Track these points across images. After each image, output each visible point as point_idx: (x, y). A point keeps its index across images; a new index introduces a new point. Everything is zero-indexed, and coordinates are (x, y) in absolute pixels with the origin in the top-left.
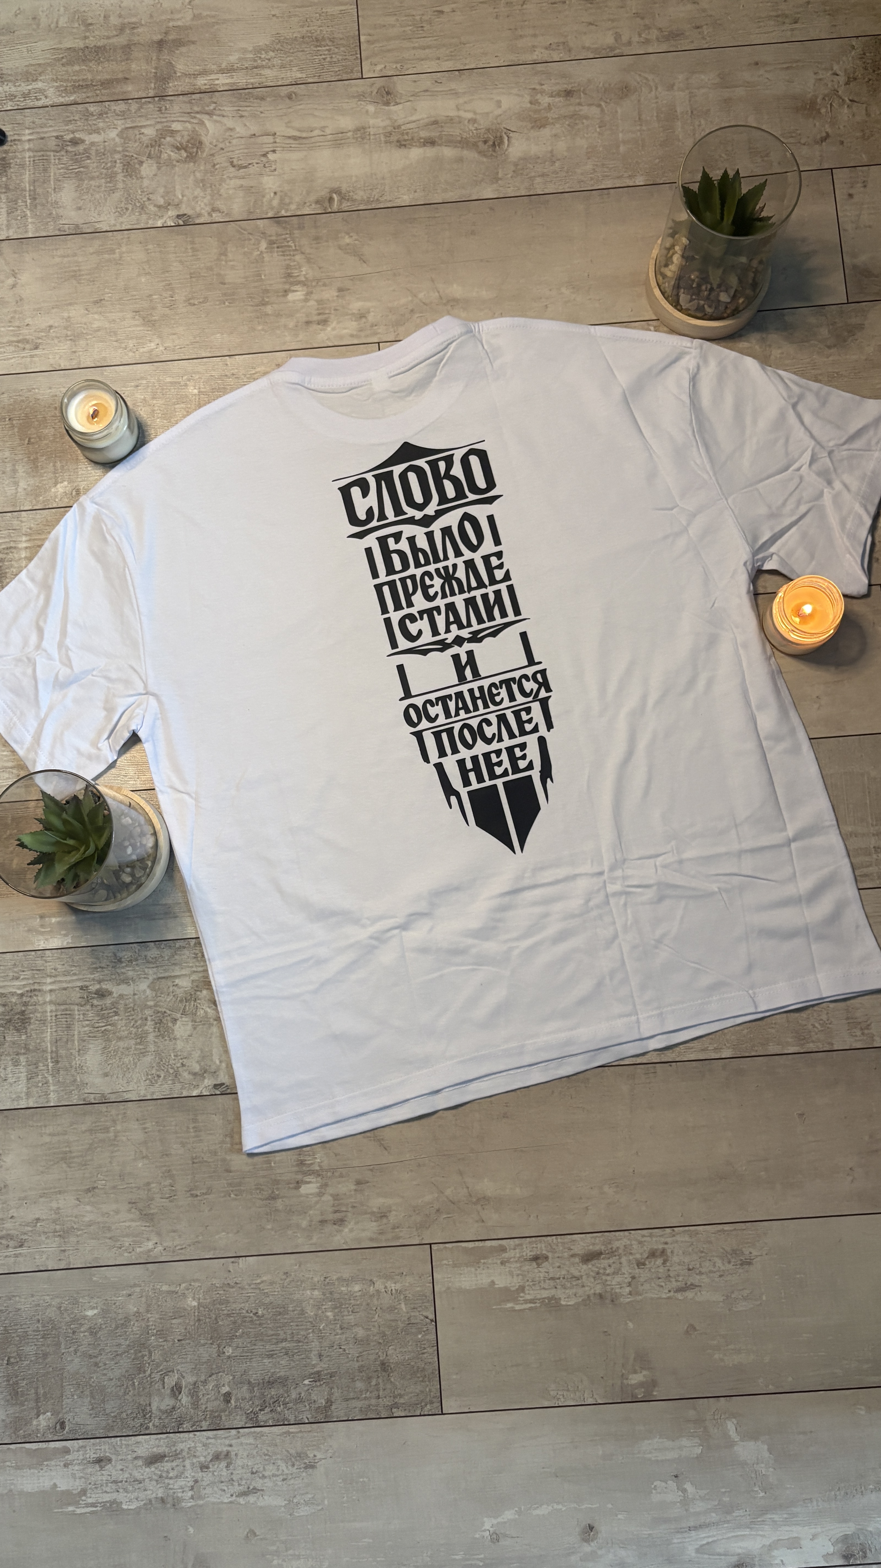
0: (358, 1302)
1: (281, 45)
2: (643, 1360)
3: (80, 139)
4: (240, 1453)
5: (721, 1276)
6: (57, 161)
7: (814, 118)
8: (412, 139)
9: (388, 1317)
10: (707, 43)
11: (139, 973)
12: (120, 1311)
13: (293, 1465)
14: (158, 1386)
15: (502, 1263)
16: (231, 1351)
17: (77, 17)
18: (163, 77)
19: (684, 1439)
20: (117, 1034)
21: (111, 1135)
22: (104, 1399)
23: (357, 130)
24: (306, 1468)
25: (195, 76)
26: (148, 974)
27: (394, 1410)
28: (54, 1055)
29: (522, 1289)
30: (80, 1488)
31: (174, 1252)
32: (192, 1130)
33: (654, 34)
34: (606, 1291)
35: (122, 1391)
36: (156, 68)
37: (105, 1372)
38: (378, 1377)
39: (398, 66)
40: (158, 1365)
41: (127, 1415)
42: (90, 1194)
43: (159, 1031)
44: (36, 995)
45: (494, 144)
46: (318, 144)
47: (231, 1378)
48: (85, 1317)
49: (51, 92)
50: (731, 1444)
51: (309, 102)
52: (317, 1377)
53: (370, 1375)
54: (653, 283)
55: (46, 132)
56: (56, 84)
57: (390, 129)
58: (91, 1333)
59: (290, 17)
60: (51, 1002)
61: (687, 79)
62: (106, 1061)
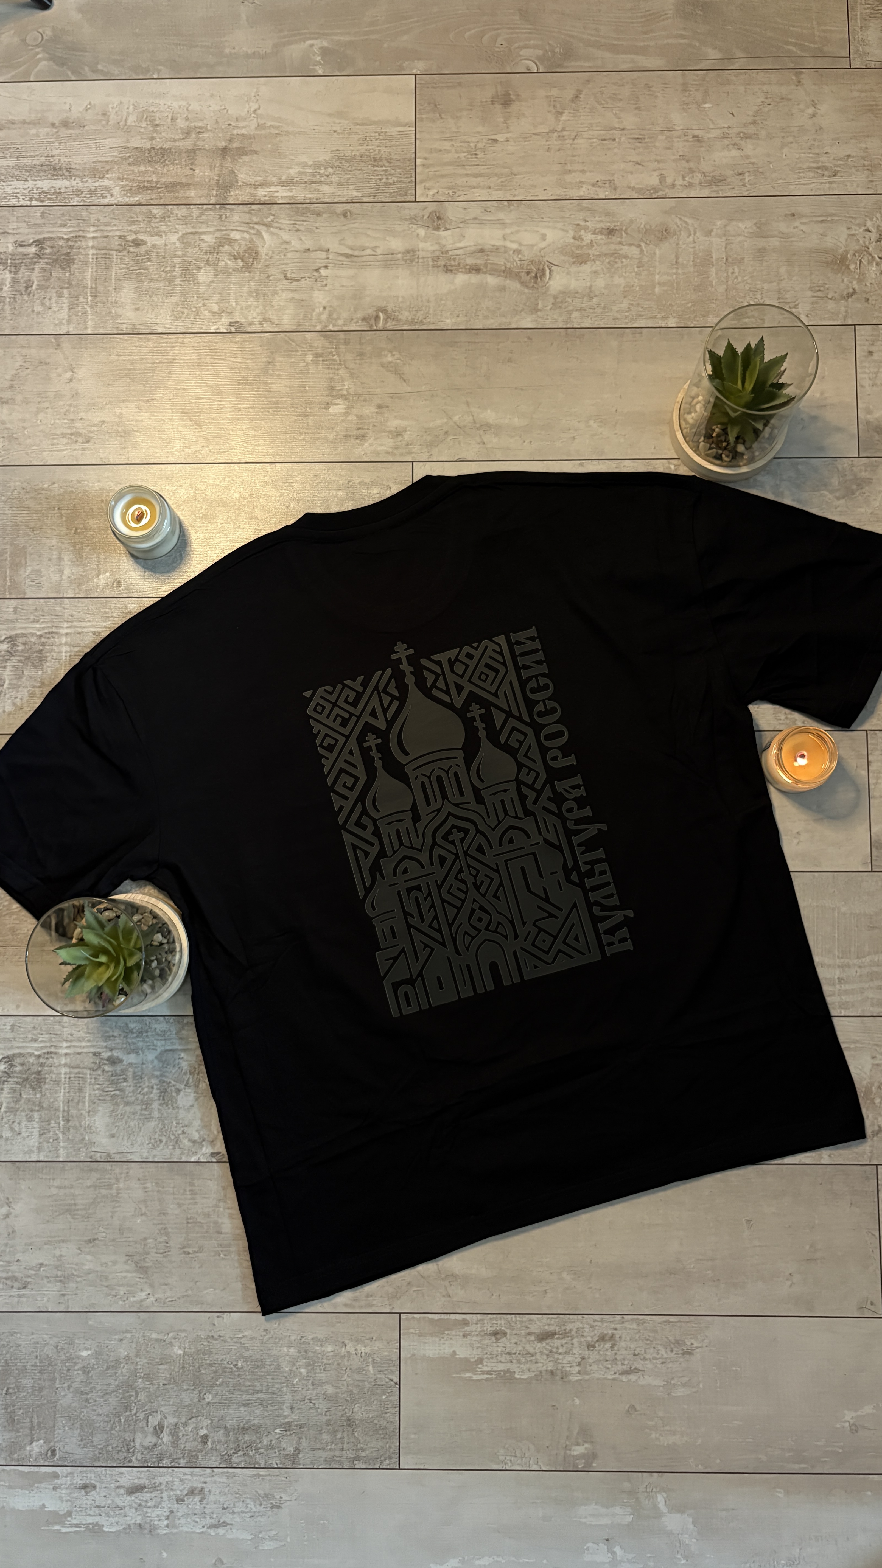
0: (330, 1362)
1: (340, 161)
2: (585, 1434)
3: (142, 240)
4: (213, 1490)
5: (663, 1363)
6: (119, 261)
7: (843, 274)
8: (459, 265)
9: (357, 1377)
10: (747, 190)
11: (148, 1044)
12: (112, 1354)
13: (261, 1505)
14: (142, 1424)
15: (464, 1336)
16: (210, 1396)
17: (145, 117)
18: (226, 185)
19: (618, 1508)
20: (125, 1099)
21: (114, 1192)
22: (92, 1432)
23: (408, 252)
24: (272, 1508)
25: (256, 186)
26: (156, 1046)
27: (356, 1462)
28: (65, 1114)
29: (480, 1361)
30: (66, 1509)
31: (164, 1303)
32: (188, 1193)
33: (698, 177)
34: (557, 1369)
35: (109, 1426)
36: (219, 176)
37: (95, 1408)
38: (344, 1431)
39: (451, 192)
40: (143, 1405)
41: (112, 1448)
42: (91, 1245)
43: (163, 1099)
44: (52, 1057)
45: (536, 276)
46: (369, 263)
47: (209, 1422)
48: (79, 1357)
49: (116, 191)
50: (659, 1515)
51: (363, 221)
52: (287, 1427)
53: (336, 1428)
54: (677, 426)
55: (110, 231)
56: (121, 183)
57: (437, 253)
58: (84, 1372)
59: (350, 134)
60: (65, 1065)
61: (725, 226)
62: (113, 1123)
